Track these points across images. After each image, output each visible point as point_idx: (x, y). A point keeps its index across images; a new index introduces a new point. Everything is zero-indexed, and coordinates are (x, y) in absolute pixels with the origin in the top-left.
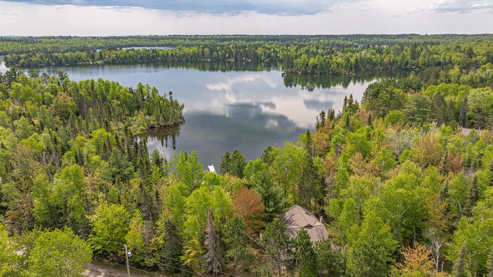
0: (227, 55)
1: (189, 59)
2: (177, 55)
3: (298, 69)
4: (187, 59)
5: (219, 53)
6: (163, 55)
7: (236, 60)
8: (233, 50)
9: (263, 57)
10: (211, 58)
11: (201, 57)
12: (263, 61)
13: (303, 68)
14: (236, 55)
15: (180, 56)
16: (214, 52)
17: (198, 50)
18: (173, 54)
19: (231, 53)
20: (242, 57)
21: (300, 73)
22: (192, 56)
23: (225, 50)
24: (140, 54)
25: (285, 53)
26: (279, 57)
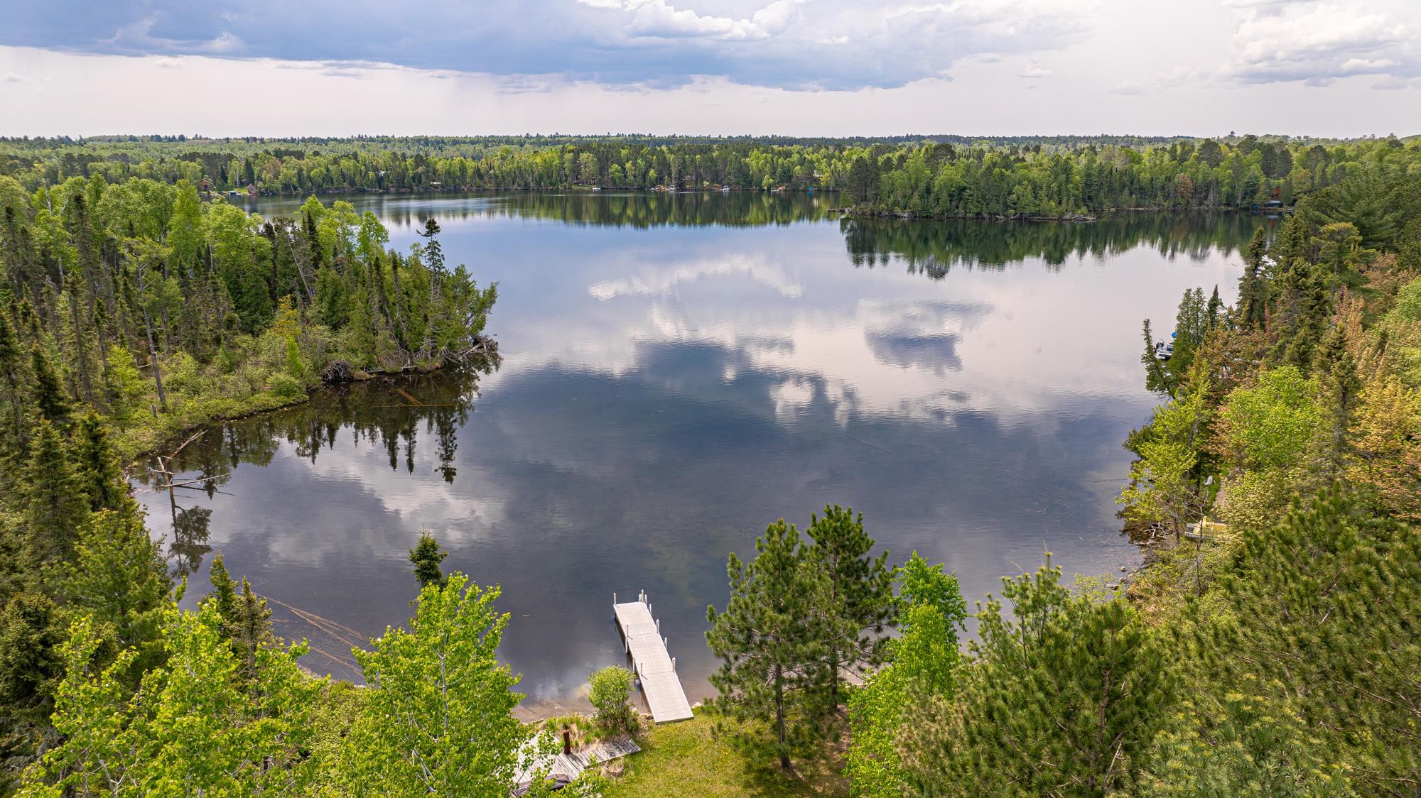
0: (652, 173)
1: (532, 185)
2: (492, 171)
3: (896, 203)
4: (526, 184)
5: (628, 165)
6: (448, 173)
7: (681, 186)
8: (671, 157)
9: (767, 180)
10: (599, 183)
11: (570, 179)
12: (769, 190)
13: (916, 200)
14: (680, 172)
15: (503, 177)
16: (613, 163)
17: (561, 157)
18: (479, 169)
19: (664, 165)
20: (700, 178)
21: (906, 215)
22: (541, 177)
23: (644, 158)
24: (376, 169)
25: (836, 167)
26: (817, 180)
